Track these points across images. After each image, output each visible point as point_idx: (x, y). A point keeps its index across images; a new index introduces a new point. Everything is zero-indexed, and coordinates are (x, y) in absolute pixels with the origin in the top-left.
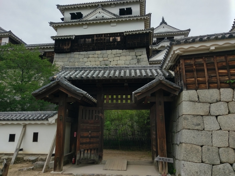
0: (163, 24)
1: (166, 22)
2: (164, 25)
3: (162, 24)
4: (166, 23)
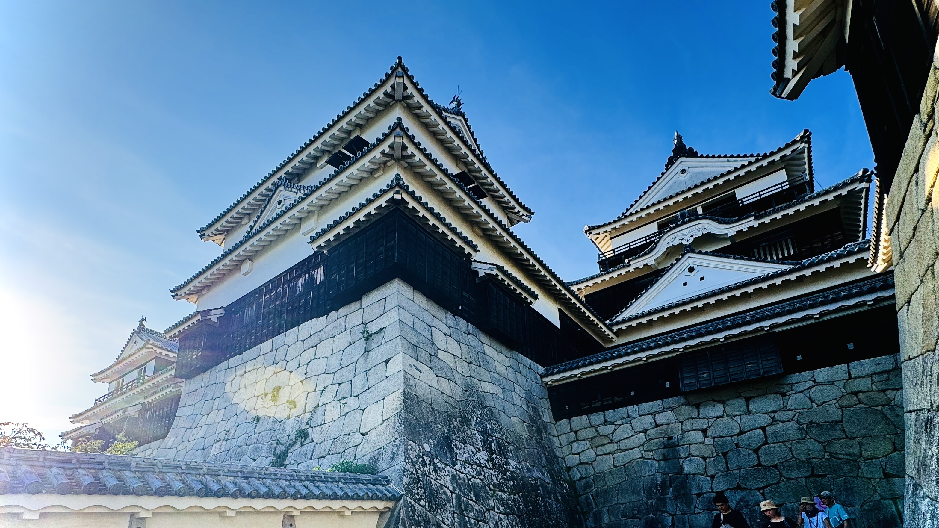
0: (682, 159)
1: (691, 149)
2: (684, 162)
3: (675, 162)
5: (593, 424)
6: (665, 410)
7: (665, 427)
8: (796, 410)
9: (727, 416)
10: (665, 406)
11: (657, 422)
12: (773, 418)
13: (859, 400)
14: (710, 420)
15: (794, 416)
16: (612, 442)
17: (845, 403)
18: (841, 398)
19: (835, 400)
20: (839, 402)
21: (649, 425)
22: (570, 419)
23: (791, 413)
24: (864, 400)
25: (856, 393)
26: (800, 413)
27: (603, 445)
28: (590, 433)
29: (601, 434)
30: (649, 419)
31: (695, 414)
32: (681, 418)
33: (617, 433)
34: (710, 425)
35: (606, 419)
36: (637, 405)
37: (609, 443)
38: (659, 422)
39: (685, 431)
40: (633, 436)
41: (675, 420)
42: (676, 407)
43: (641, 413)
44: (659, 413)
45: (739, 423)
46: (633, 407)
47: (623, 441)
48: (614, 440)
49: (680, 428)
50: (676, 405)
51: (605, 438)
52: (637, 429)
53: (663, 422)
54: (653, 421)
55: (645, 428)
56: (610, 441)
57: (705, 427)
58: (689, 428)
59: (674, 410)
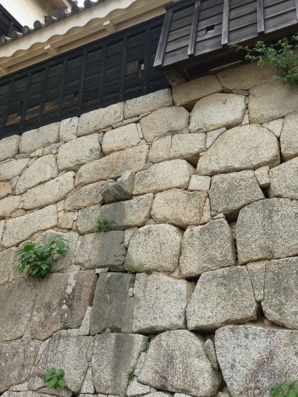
7: (117, 155)
10: (127, 114)
11: (104, 146)
16: (13, 193)
21: (88, 153)
32: (150, 135)
33: (27, 174)
34: (208, 145)
35: (20, 147)
36: (79, 117)
37: (8, 195)
38: (106, 147)
39: (152, 162)
40: (52, 178)
41: (139, 140)
42: (146, 114)
43: (80, 132)
44: (113, 128)
45: (278, 134)
46: (71, 121)
47: (33, 190)
48: (18, 189)
49: (143, 156)
50: (147, 110)
51: (4, 185)
52: (64, 163)
53: (114, 146)
54: (97, 145)
55: (79, 161)
56: (10, 192)
57: (196, 150)
58: (162, 154)
59: (142, 121)
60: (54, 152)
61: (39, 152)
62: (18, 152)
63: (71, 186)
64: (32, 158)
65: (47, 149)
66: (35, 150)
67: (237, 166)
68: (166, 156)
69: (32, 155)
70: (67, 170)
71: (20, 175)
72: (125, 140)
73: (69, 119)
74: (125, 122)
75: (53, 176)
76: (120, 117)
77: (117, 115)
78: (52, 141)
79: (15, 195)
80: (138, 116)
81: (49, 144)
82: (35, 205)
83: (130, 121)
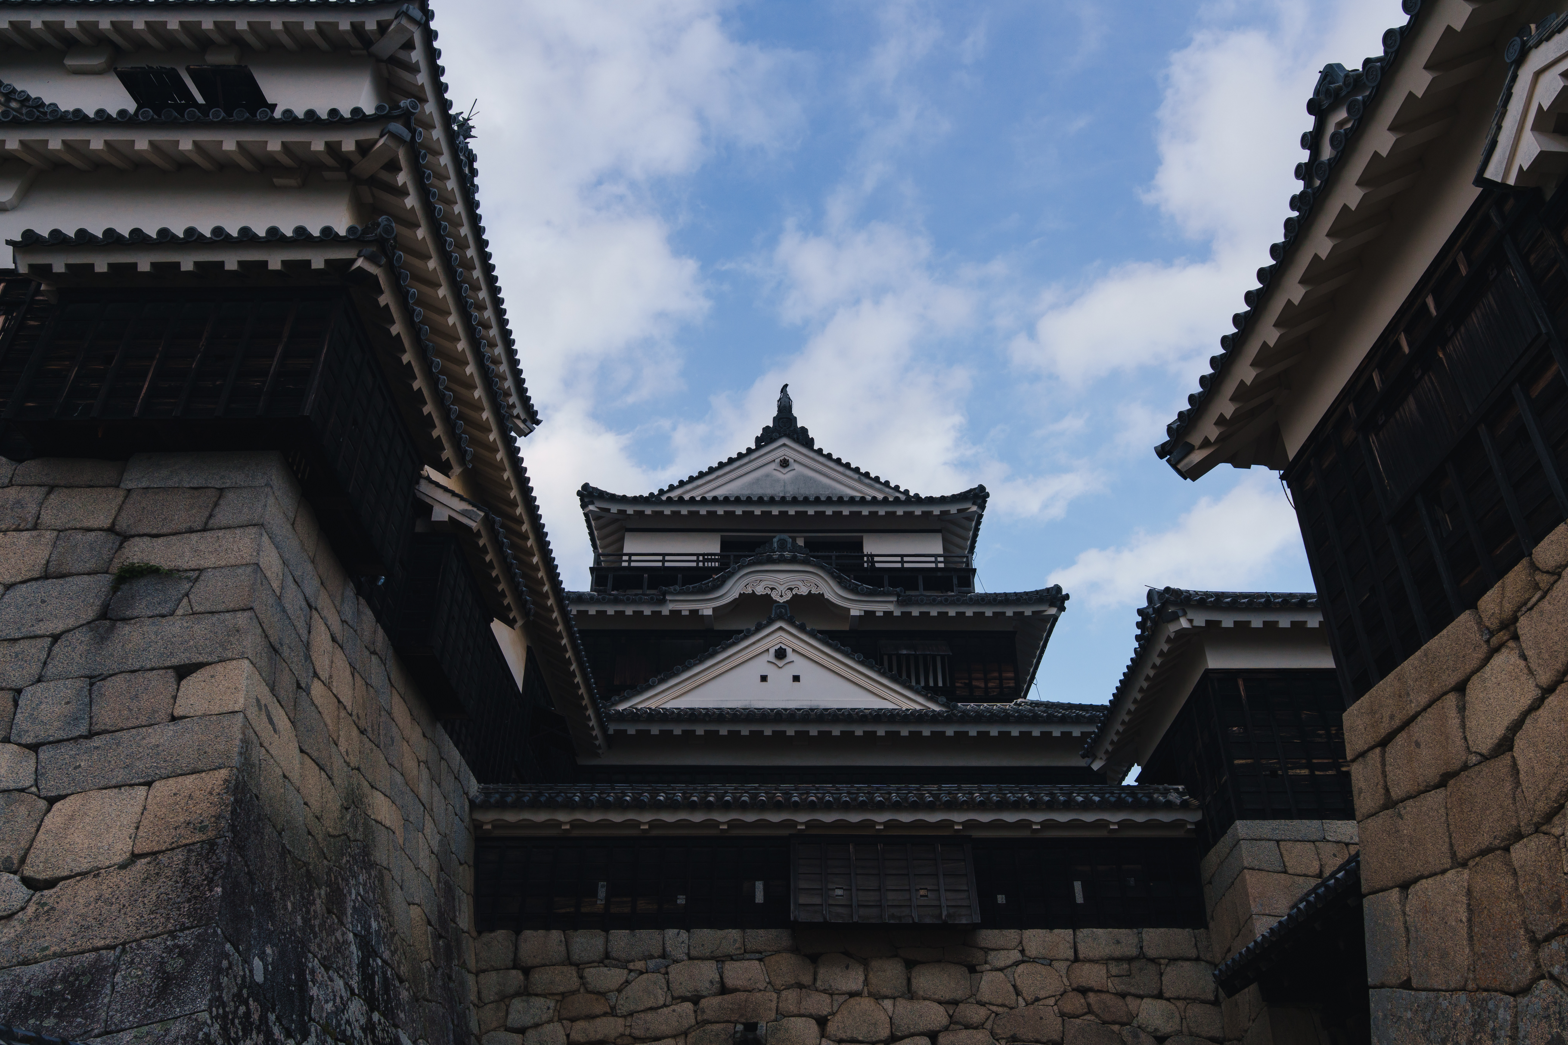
0: (784, 440)
1: (804, 430)
2: (785, 448)
3: (772, 440)
4: (803, 438)
5: (575, 958)
6: (744, 954)
7: (742, 996)
8: (992, 1007)
9: (870, 995)
10: (749, 946)
11: (726, 980)
12: (951, 1017)
13: (1089, 1005)
14: (835, 997)
15: (987, 1019)
16: (612, 1012)
17: (1068, 1008)
18: (1061, 995)
19: (1053, 999)
20: (1059, 1003)
21: (708, 985)
22: (518, 933)
23: (983, 1012)
24: (1095, 1008)
25: (1083, 991)
26: (997, 1014)
27: (591, 1017)
28: (566, 979)
29: (590, 987)
30: (708, 971)
31: (806, 979)
32: (779, 982)
33: (629, 991)
34: (835, 1009)
35: (610, 949)
36: (688, 931)
37: (605, 1014)
38: (730, 982)
39: (783, 1015)
40: (665, 1005)
41: (765, 984)
42: (770, 953)
43: (693, 953)
44: (732, 959)
45: (890, 1014)
46: (678, 934)
47: (642, 1015)
48: (620, 1009)
49: (774, 1005)
50: (771, 950)
51: (597, 999)
52: (679, 991)
53: (739, 983)
54: (717, 977)
55: (698, 992)
56: (609, 1010)
57: (825, 1013)
58: (793, 1008)
59: (767, 960)
60: (663, 970)
61: (639, 965)
62: (607, 955)
63: (693, 1022)
64: (631, 971)
65: (651, 964)
66: (633, 961)
67: (860, 1038)
68: (796, 1012)
69: (631, 966)
70: (684, 999)
71: (619, 991)
72: (750, 979)
73: (676, 931)
74: (747, 956)
75: (667, 1003)
76: (740, 948)
77: (737, 945)
78: (656, 955)
79: (617, 1016)
80: (761, 953)
81: (651, 957)
82: (648, 1035)
83: (753, 956)
